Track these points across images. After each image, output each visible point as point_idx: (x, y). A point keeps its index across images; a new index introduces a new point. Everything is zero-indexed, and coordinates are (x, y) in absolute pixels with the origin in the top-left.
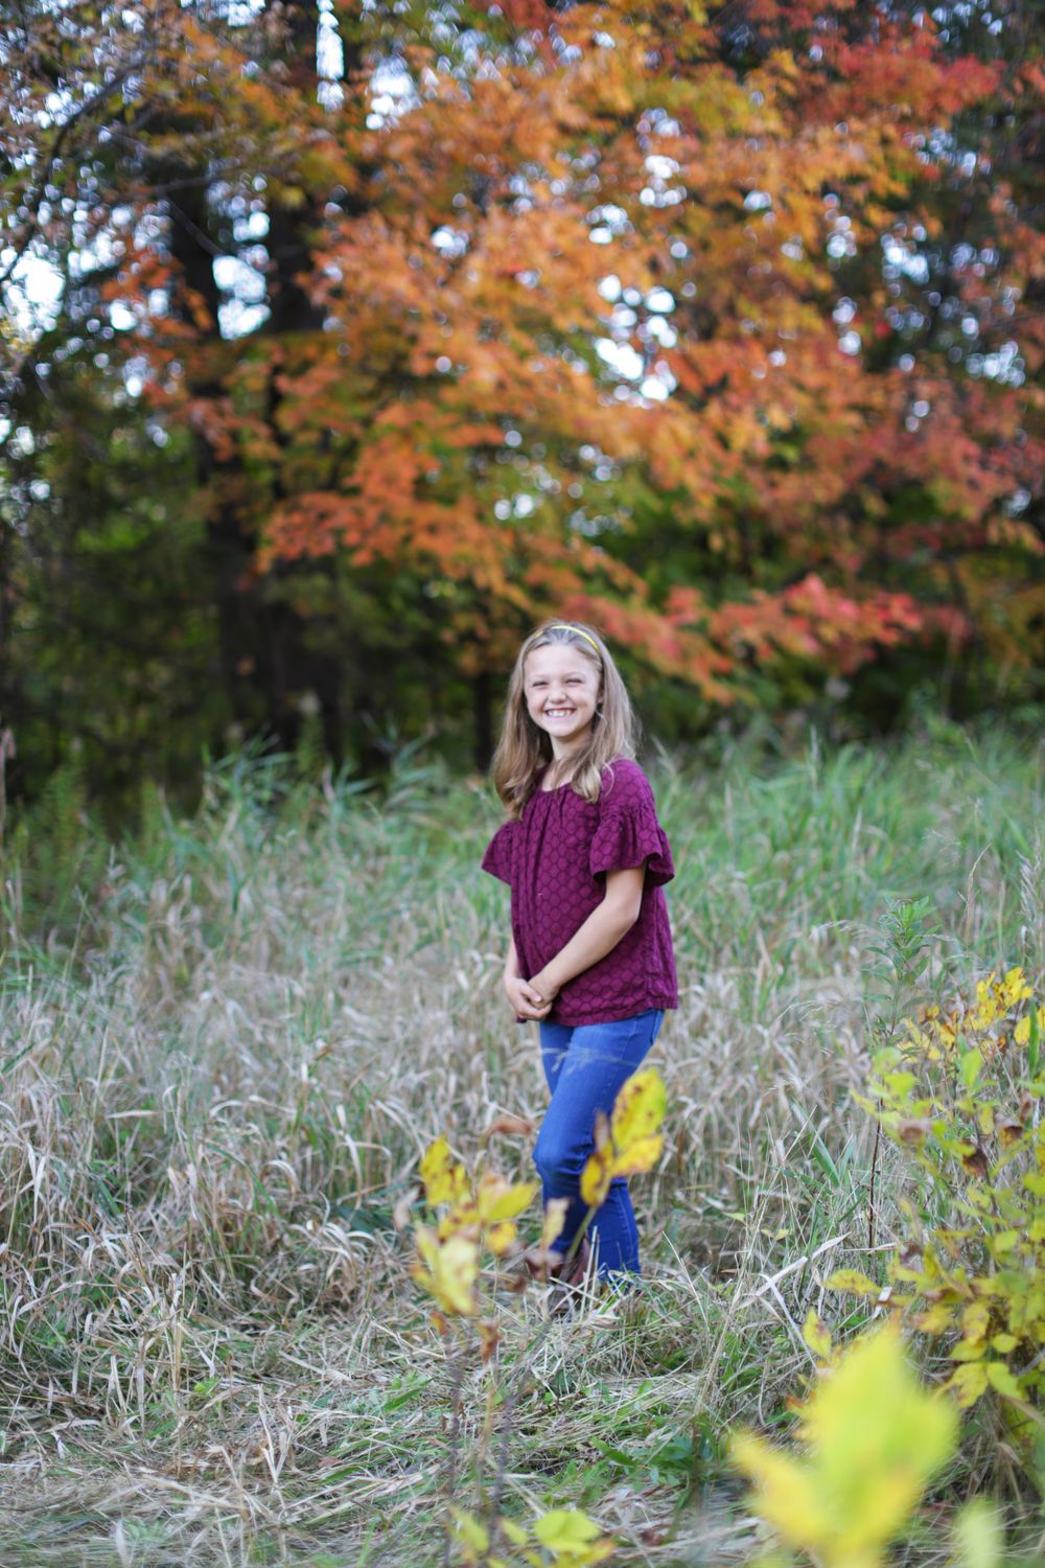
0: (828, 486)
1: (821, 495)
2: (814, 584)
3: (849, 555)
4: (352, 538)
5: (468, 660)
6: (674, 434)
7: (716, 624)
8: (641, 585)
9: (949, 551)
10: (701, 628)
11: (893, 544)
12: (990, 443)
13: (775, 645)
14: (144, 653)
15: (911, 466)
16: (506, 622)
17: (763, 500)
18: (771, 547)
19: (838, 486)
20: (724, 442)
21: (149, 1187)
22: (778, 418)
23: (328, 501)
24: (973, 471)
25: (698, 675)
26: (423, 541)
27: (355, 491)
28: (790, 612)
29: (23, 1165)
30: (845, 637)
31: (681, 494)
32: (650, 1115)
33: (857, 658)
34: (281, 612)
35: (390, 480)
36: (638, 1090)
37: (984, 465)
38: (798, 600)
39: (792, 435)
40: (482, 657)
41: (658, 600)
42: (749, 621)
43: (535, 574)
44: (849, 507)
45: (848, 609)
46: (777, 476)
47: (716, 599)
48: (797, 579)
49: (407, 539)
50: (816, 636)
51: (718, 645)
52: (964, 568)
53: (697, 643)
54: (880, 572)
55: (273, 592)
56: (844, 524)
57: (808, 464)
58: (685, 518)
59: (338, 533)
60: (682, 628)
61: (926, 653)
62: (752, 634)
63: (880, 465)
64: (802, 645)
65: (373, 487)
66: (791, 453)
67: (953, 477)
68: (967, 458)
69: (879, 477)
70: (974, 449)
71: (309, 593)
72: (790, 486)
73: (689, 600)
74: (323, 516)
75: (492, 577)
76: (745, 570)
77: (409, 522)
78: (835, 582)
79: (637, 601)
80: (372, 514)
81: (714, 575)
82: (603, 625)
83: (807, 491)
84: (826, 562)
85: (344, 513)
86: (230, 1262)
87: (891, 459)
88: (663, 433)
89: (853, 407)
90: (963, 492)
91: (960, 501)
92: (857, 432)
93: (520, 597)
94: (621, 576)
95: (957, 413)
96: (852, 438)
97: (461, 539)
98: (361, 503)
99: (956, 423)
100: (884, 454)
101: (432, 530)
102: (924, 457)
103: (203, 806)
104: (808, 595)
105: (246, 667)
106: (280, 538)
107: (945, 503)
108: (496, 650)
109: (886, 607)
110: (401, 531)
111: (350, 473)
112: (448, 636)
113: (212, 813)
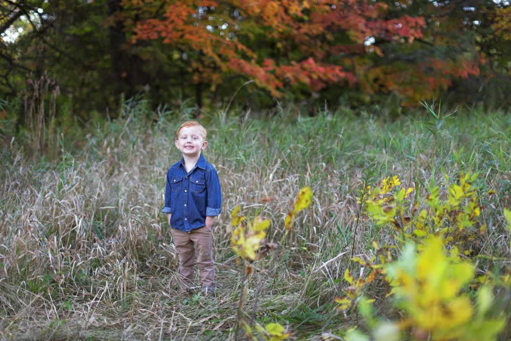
0: (317, 29)
1: (315, 32)
2: (311, 60)
3: (320, 53)
4: (163, 34)
5: (196, 78)
6: (273, 7)
7: (278, 71)
8: (255, 56)
9: (351, 55)
10: (273, 72)
11: (333, 51)
12: (369, 19)
13: (297, 80)
14: (87, 69)
15: (343, 25)
16: (209, 67)
17: (295, 32)
18: (294, 47)
19: (321, 29)
20: (286, 11)
21: (111, 231)
22: (306, 4)
23: (155, 22)
24: (363, 28)
25: (271, 88)
26: (187, 36)
27: (165, 19)
28: (303, 69)
29: (73, 221)
30: (320, 79)
31: (269, 28)
32: (307, 201)
33: (320, 86)
34: (136, 57)
35: (178, 16)
36: (303, 193)
37: (367, 26)
38: (306, 65)
39: (306, 11)
40: (200, 77)
41: (260, 62)
42: (289, 71)
43: (221, 51)
44: (321, 37)
45: (322, 69)
46: (301, 25)
47: (277, 64)
48: (303, 59)
49: (182, 37)
50: (310, 77)
51: (277, 77)
52: (356, 59)
53: (272, 77)
54: (327, 60)
55: (134, 51)
56: (319, 43)
57: (310, 22)
58: (269, 36)
59: (159, 32)
60: (266, 71)
61: (343, 86)
62: (289, 75)
63: (333, 23)
64: (306, 80)
65: (173, 17)
66: (306, 18)
67: (357, 30)
69: (331, 28)
70: (364, 21)
71: (145, 53)
72: (305, 28)
73: (270, 63)
74: (154, 26)
75: (208, 51)
76: (286, 55)
77: (182, 30)
78: (316, 61)
79: (253, 61)
80: (170, 27)
81: (276, 56)
82: (242, 69)
83: (310, 30)
84: (312, 55)
85: (161, 27)
86: (137, 256)
87: (337, 23)
88: (269, 6)
89: (327, 4)
90: (360, 35)
91: (357, 37)
92: (327, 12)
93: (216, 58)
94: (249, 53)
95: (359, 9)
96: (326, 14)
97: (200, 37)
98: (167, 23)
99: (359, 12)
100: (335, 21)
101: (191, 33)
102: (347, 22)
103: (120, 115)
104: (309, 64)
105: (124, 75)
106: (139, 33)
107: (352, 38)
108: (205, 75)
109: (333, 70)
110: (180, 33)
111: (164, 12)
112: (190, 70)
113: (123, 117)
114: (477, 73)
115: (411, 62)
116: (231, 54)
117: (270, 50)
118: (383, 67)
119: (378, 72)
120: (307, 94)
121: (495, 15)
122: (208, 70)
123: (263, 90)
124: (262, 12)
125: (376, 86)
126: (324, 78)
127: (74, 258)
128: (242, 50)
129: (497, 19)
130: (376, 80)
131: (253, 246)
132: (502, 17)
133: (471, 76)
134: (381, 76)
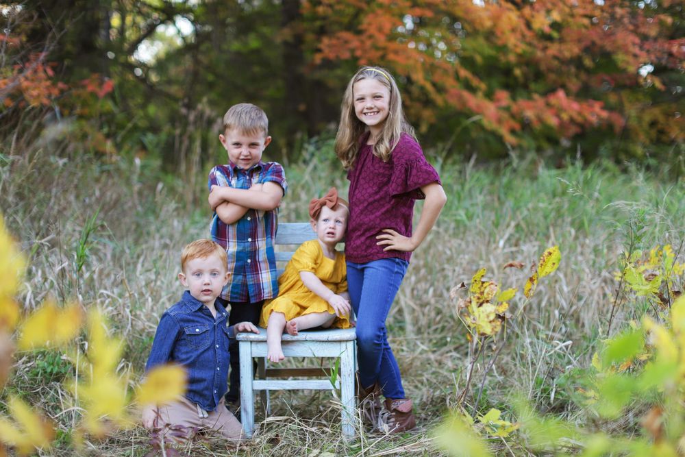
0: (571, 50)
1: (567, 54)
2: (561, 94)
3: (574, 85)
4: (358, 53)
6: (510, 19)
7: (514, 108)
8: (483, 86)
9: (619, 87)
10: (507, 109)
11: (593, 82)
12: (645, 38)
13: (540, 120)
15: (608, 47)
16: (418, 100)
17: (539, 54)
19: (576, 50)
20: (528, 25)
22: (556, 16)
23: (346, 35)
24: (636, 50)
25: (504, 131)
27: (361, 32)
28: (548, 105)
30: (572, 120)
31: (503, 49)
33: (573, 130)
34: (320, 84)
35: (380, 30)
37: (641, 48)
38: (553, 100)
39: (555, 25)
41: (489, 95)
42: (529, 108)
43: (437, 77)
44: (577, 62)
45: (575, 106)
46: (548, 44)
47: (514, 98)
48: (552, 91)
49: (383, 57)
50: (558, 116)
51: (513, 116)
52: (625, 94)
53: (505, 115)
54: (585, 93)
55: (318, 75)
56: (573, 69)
57: (562, 40)
58: (503, 59)
59: (353, 51)
60: (499, 108)
61: (605, 131)
62: (529, 114)
63: (593, 43)
64: (552, 121)
65: (372, 30)
66: (555, 35)
67: (627, 52)
68: (634, 44)
69: (590, 49)
70: (637, 40)
71: (332, 78)
72: (554, 49)
73: (504, 96)
74: (346, 42)
75: (419, 77)
76: (525, 87)
77: (384, 49)
78: (568, 94)
79: (480, 94)
80: (369, 43)
81: (513, 87)
82: (464, 104)
83: (560, 51)
84: (563, 87)
85: (355, 42)
87: (598, 42)
88: (504, 18)
89: (586, 16)
90: (630, 59)
91: (628, 63)
92: (586, 27)
93: (429, 87)
94: (475, 82)
95: (631, 23)
96: (584, 30)
97: (408, 58)
98: (363, 38)
99: (631, 27)
100: (596, 39)
101: (396, 52)
102: (614, 42)
103: (301, 158)
104: (558, 98)
105: (302, 107)
106: (326, 50)
107: (621, 65)
109: (592, 107)
110: (379, 53)
111: (360, 24)
116: (449, 83)
117: (504, 79)
118: (665, 106)
119: (656, 113)
120: (553, 140)
122: (417, 104)
123: (493, 133)
124: (495, 25)
125: (653, 133)
126: (579, 119)
128: (466, 77)
130: (653, 124)
134: (661, 119)
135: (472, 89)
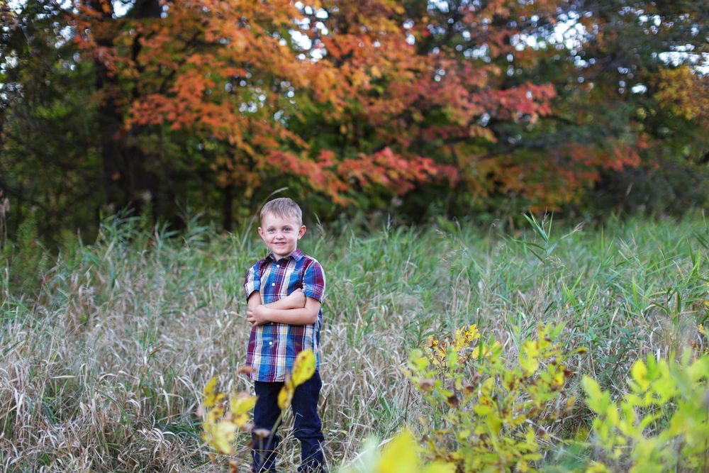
0: (397, 106)
1: (393, 110)
2: (388, 152)
3: (405, 138)
4: (171, 116)
5: (222, 179)
6: (327, 76)
7: (341, 168)
8: (308, 146)
9: (451, 140)
10: (334, 169)
11: (426, 136)
12: (473, 90)
13: (368, 179)
14: (66, 168)
15: (436, 99)
16: (242, 162)
17: (366, 111)
18: (369, 133)
19: (402, 106)
20: (349, 81)
21: (71, 411)
22: (376, 72)
23: (158, 98)
24: (464, 102)
25: (331, 192)
26: (206, 119)
27: (174, 95)
28: (376, 164)
29: (12, 398)
30: (402, 178)
31: (328, 106)
32: (309, 369)
33: (407, 187)
34: (135, 150)
35: (192, 91)
36: (304, 358)
37: (470, 101)
38: (380, 159)
39: (380, 81)
40: (229, 178)
41: (314, 155)
42: (356, 167)
43: (256, 139)
44: (406, 116)
45: (403, 163)
46: (372, 100)
47: (341, 157)
48: (380, 149)
49: (198, 119)
50: (388, 176)
51: (341, 178)
52: (458, 147)
53: (331, 176)
54: (419, 148)
55: (130, 141)
56: (403, 123)
57: (388, 95)
58: (328, 118)
59: (165, 114)
60: (324, 168)
61: (439, 187)
62: (358, 173)
63: (421, 97)
64: (382, 180)
65: (184, 93)
66: (380, 90)
67: (456, 105)
68: (462, 97)
69: (420, 103)
70: (465, 93)
71: (147, 143)
72: (379, 105)
73: (329, 156)
74: (158, 105)
75: (237, 139)
76: (355, 144)
77: (198, 111)
78: (398, 151)
79: (304, 155)
80: (182, 106)
81: (340, 145)
82: (288, 165)
83: (387, 108)
84: (393, 142)
85: (168, 105)
86: (107, 447)
87: (428, 96)
88: (322, 76)
89: (409, 70)
90: (460, 112)
91: (458, 117)
92: (411, 81)
93: (249, 150)
94: (299, 141)
95: (458, 75)
96: (409, 84)
97: (224, 120)
98: (176, 101)
99: (458, 80)
100: (423, 92)
101: (210, 115)
102: (441, 95)
103: (98, 239)
104: (385, 156)
105: (116, 176)
106: (137, 114)
107: (451, 118)
108: (236, 175)
109: (421, 163)
110: (195, 115)
111: (172, 86)
112: (213, 167)
113: (102, 242)
114: (636, 162)
115: (539, 149)
116: (272, 144)
117: (333, 136)
118: (501, 157)
119: (492, 164)
120: (386, 197)
121: (660, 80)
122: (240, 167)
123: (321, 194)
124: (313, 83)
125: (491, 186)
126: (409, 176)
127: (9, 453)
128: (287, 137)
129: (662, 85)
130: (490, 175)
131: (227, 436)
132: (669, 82)
133: (627, 167)
134: (498, 170)
135: (296, 149)
